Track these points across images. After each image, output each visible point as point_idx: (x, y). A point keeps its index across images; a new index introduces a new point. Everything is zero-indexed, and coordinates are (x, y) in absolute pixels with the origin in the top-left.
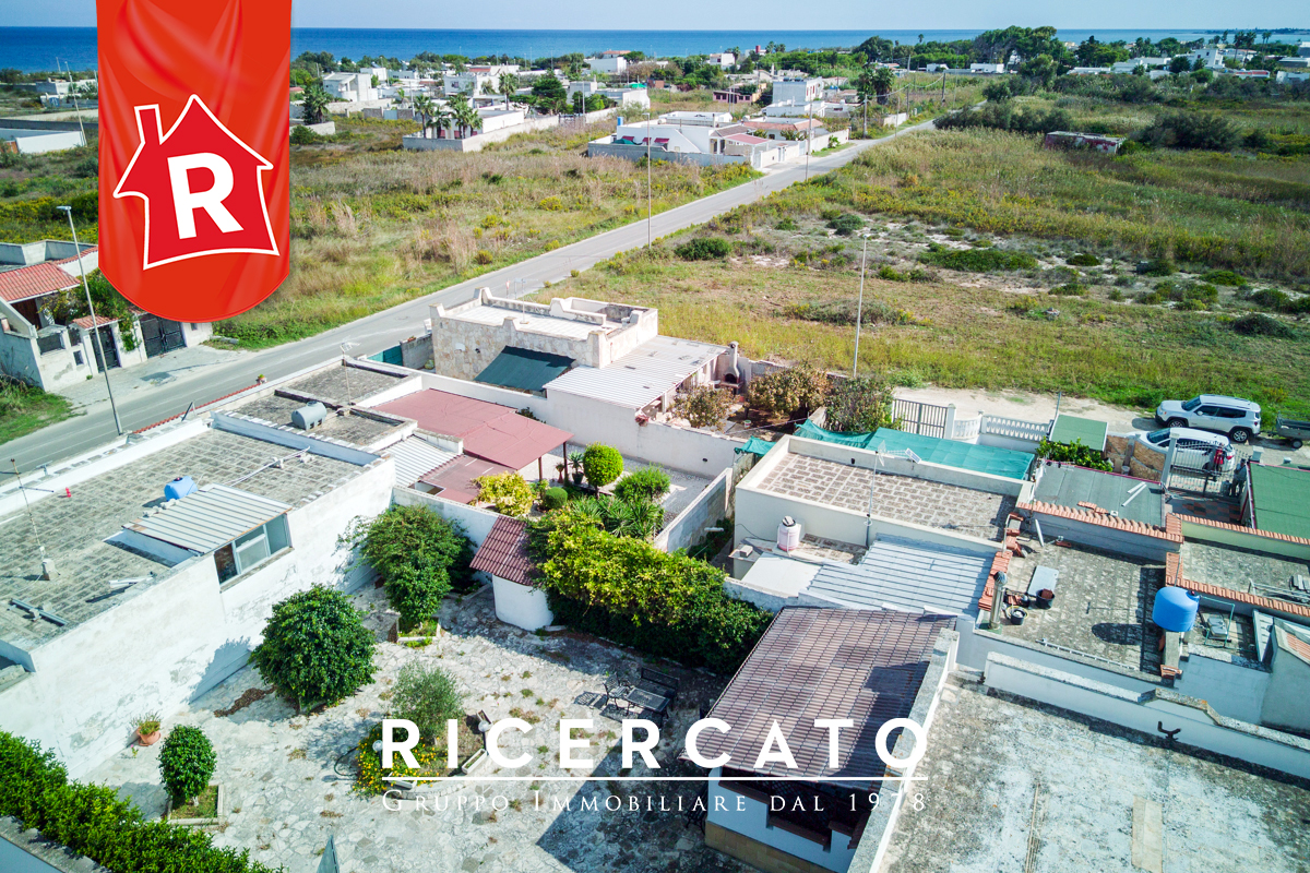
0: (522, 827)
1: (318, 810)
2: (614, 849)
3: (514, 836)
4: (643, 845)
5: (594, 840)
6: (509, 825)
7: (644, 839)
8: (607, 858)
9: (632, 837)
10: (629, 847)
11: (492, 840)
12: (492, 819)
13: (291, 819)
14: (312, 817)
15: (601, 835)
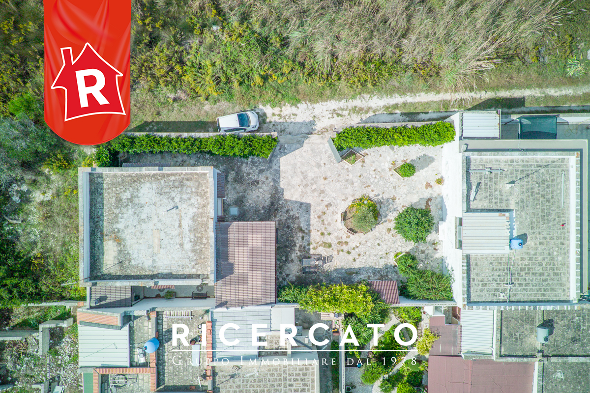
0: (317, 208)
1: (372, 186)
2: (292, 213)
3: (318, 205)
4: (285, 218)
5: (298, 213)
6: (321, 207)
7: (286, 220)
8: (292, 210)
9: (289, 219)
10: (288, 216)
11: (322, 200)
12: (327, 206)
13: (376, 180)
14: (372, 184)
15: (297, 216)
